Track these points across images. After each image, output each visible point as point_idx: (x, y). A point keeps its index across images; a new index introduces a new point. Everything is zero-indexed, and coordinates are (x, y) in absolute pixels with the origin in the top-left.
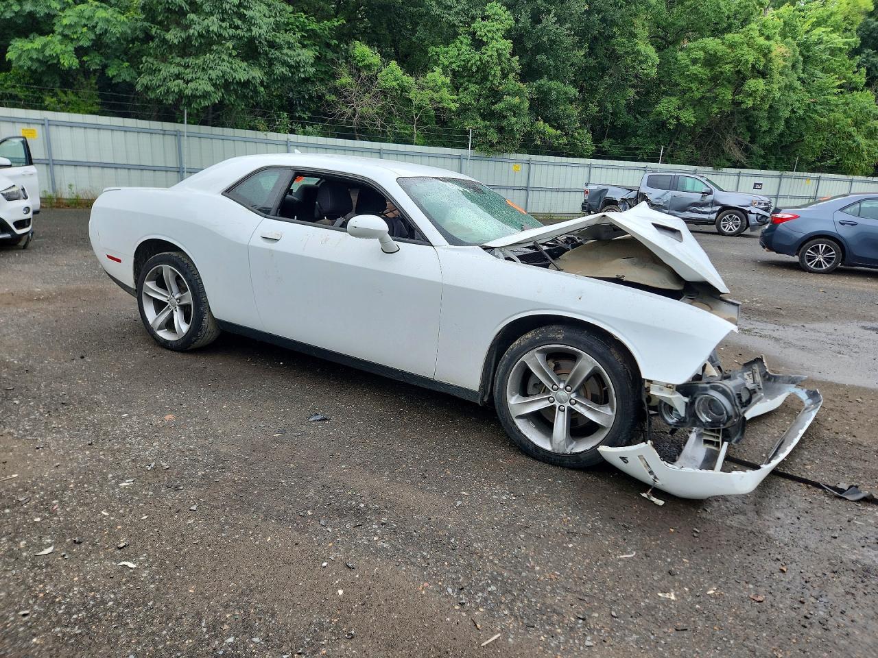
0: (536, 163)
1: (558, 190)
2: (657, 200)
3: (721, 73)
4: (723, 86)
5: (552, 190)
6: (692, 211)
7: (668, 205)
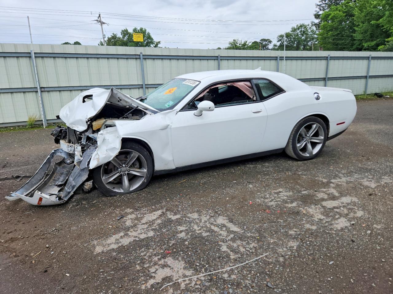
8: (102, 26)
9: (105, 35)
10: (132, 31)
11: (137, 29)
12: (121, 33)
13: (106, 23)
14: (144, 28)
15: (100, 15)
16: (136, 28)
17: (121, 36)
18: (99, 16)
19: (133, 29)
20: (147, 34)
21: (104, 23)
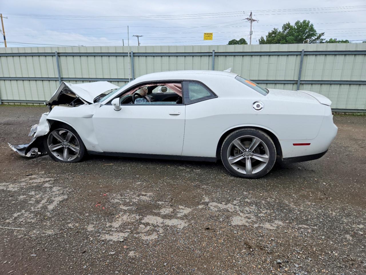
8: (251, 23)
9: (252, 32)
10: (294, 24)
11: (300, 21)
12: (283, 27)
13: (256, 21)
14: (307, 20)
15: (251, 13)
16: (298, 21)
17: (281, 30)
18: (251, 15)
19: (295, 23)
20: (310, 26)
21: (254, 20)
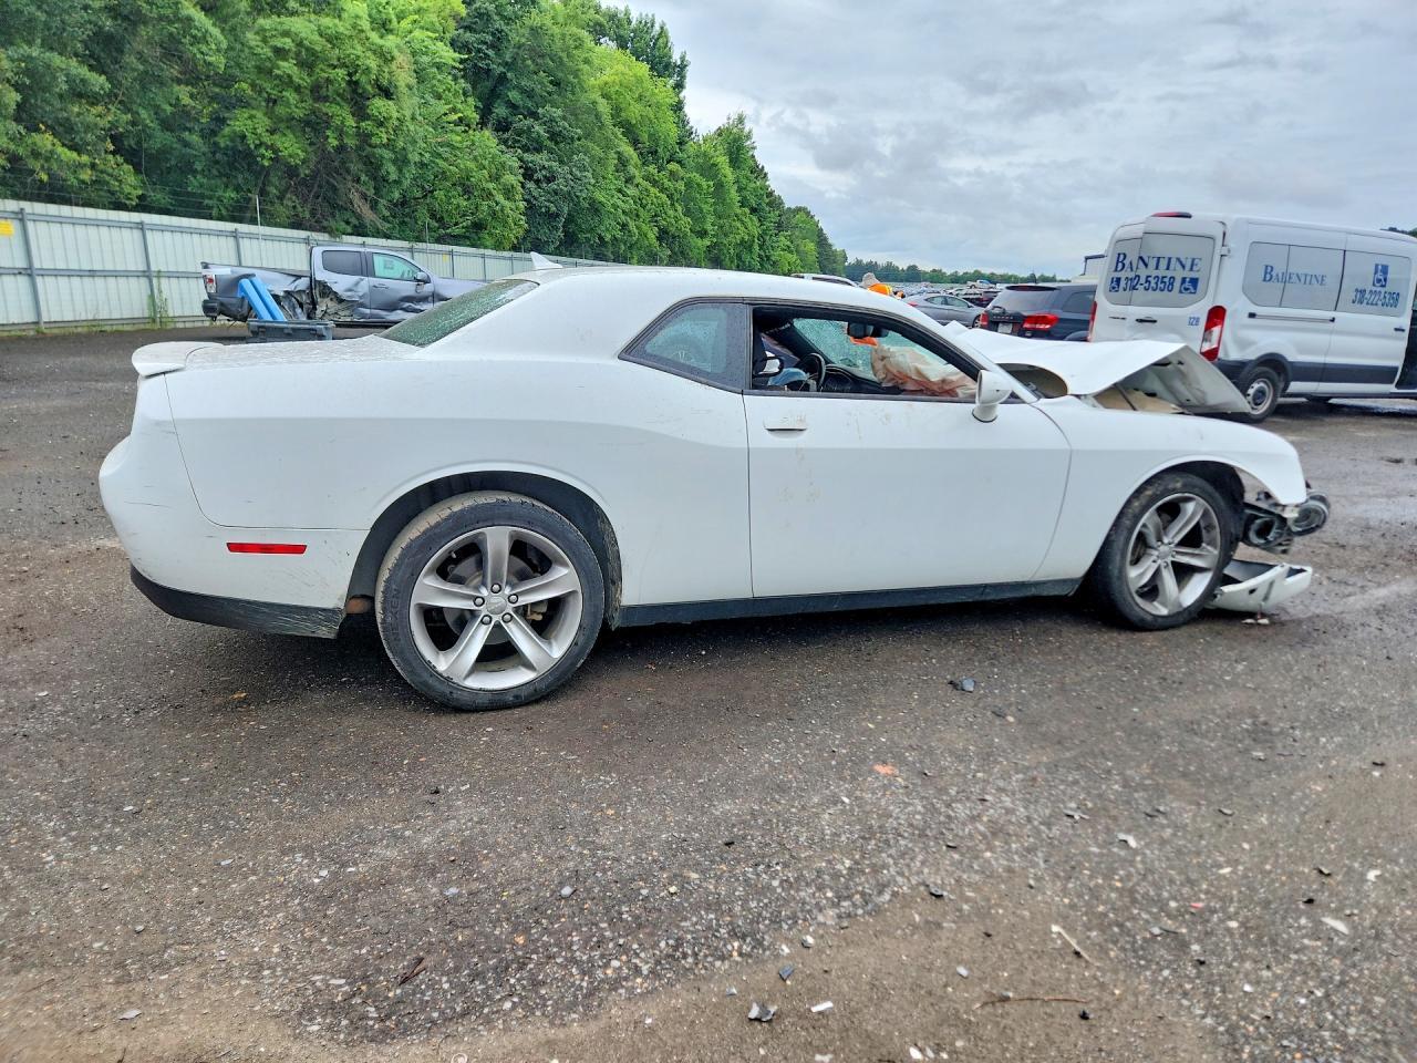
0: (37, 218)
1: (92, 273)
2: (349, 294)
3: (328, 80)
4: (334, 101)
5: (80, 274)
6: (406, 310)
7: (367, 301)
